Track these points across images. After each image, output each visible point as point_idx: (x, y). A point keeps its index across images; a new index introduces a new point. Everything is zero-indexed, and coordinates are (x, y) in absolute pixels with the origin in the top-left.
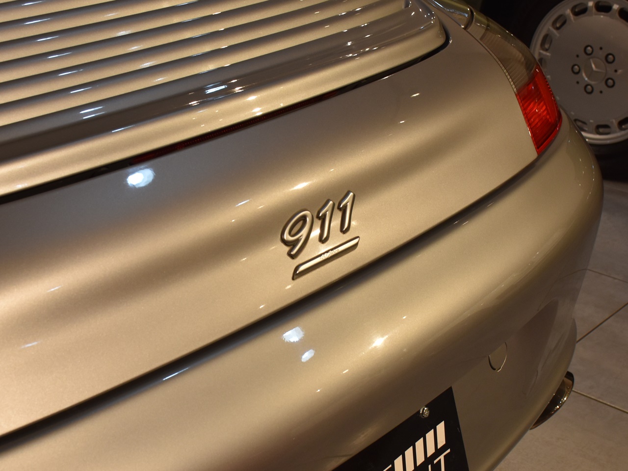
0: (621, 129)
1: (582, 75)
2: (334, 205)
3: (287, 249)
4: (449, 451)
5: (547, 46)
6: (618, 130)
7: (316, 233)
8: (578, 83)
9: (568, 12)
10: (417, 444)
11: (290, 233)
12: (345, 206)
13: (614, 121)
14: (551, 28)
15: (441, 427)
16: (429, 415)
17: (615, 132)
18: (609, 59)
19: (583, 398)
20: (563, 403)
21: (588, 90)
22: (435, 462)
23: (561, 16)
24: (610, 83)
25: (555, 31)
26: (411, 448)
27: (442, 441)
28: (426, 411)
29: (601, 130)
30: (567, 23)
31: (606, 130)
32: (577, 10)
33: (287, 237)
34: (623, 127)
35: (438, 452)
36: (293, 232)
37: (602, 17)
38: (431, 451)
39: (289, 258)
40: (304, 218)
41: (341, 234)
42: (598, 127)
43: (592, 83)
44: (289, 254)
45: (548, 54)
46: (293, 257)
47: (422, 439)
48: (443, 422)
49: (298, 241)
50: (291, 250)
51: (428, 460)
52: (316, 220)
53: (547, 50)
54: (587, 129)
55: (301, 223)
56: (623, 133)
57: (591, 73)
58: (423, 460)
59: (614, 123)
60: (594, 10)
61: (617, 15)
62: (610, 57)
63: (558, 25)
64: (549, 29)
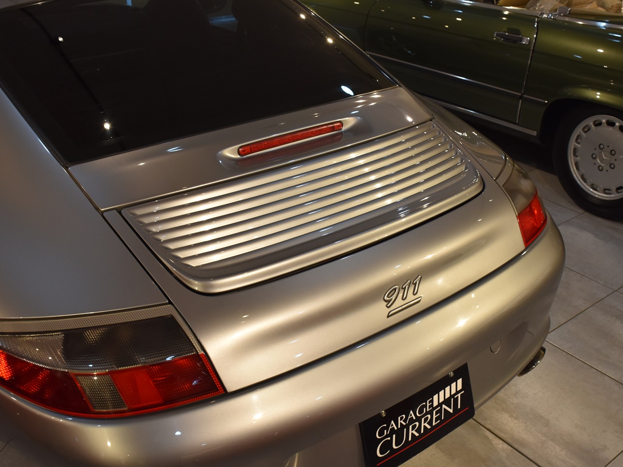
0: (618, 193)
1: (597, 160)
2: (411, 282)
3: (386, 303)
4: (463, 392)
5: (579, 141)
6: (615, 192)
7: (401, 295)
8: (595, 164)
9: (592, 124)
10: (446, 389)
11: (388, 297)
12: (416, 283)
13: (614, 187)
14: (582, 132)
15: (460, 381)
16: (454, 375)
17: (614, 194)
18: (612, 153)
19: (565, 353)
20: (537, 364)
21: (600, 169)
22: (455, 397)
23: (587, 126)
24: (612, 166)
25: (583, 134)
26: (443, 390)
27: (460, 387)
28: (452, 374)
29: (607, 191)
30: (590, 130)
31: (610, 192)
32: (596, 123)
33: (386, 298)
34: (619, 191)
35: (457, 392)
36: (389, 296)
37: (610, 129)
38: (453, 392)
39: (386, 308)
40: (395, 289)
41: (413, 296)
42: (605, 190)
43: (603, 165)
44: (387, 306)
45: (580, 146)
46: (388, 307)
47: (449, 387)
48: (461, 379)
49: (391, 300)
50: (388, 304)
51: (452, 396)
52: (401, 289)
53: (579, 143)
54: (598, 190)
55: (394, 291)
56: (618, 194)
57: (602, 160)
58: (449, 396)
59: (614, 189)
60: (606, 124)
61: (618, 129)
62: (613, 152)
63: (586, 130)
64: (580, 132)
